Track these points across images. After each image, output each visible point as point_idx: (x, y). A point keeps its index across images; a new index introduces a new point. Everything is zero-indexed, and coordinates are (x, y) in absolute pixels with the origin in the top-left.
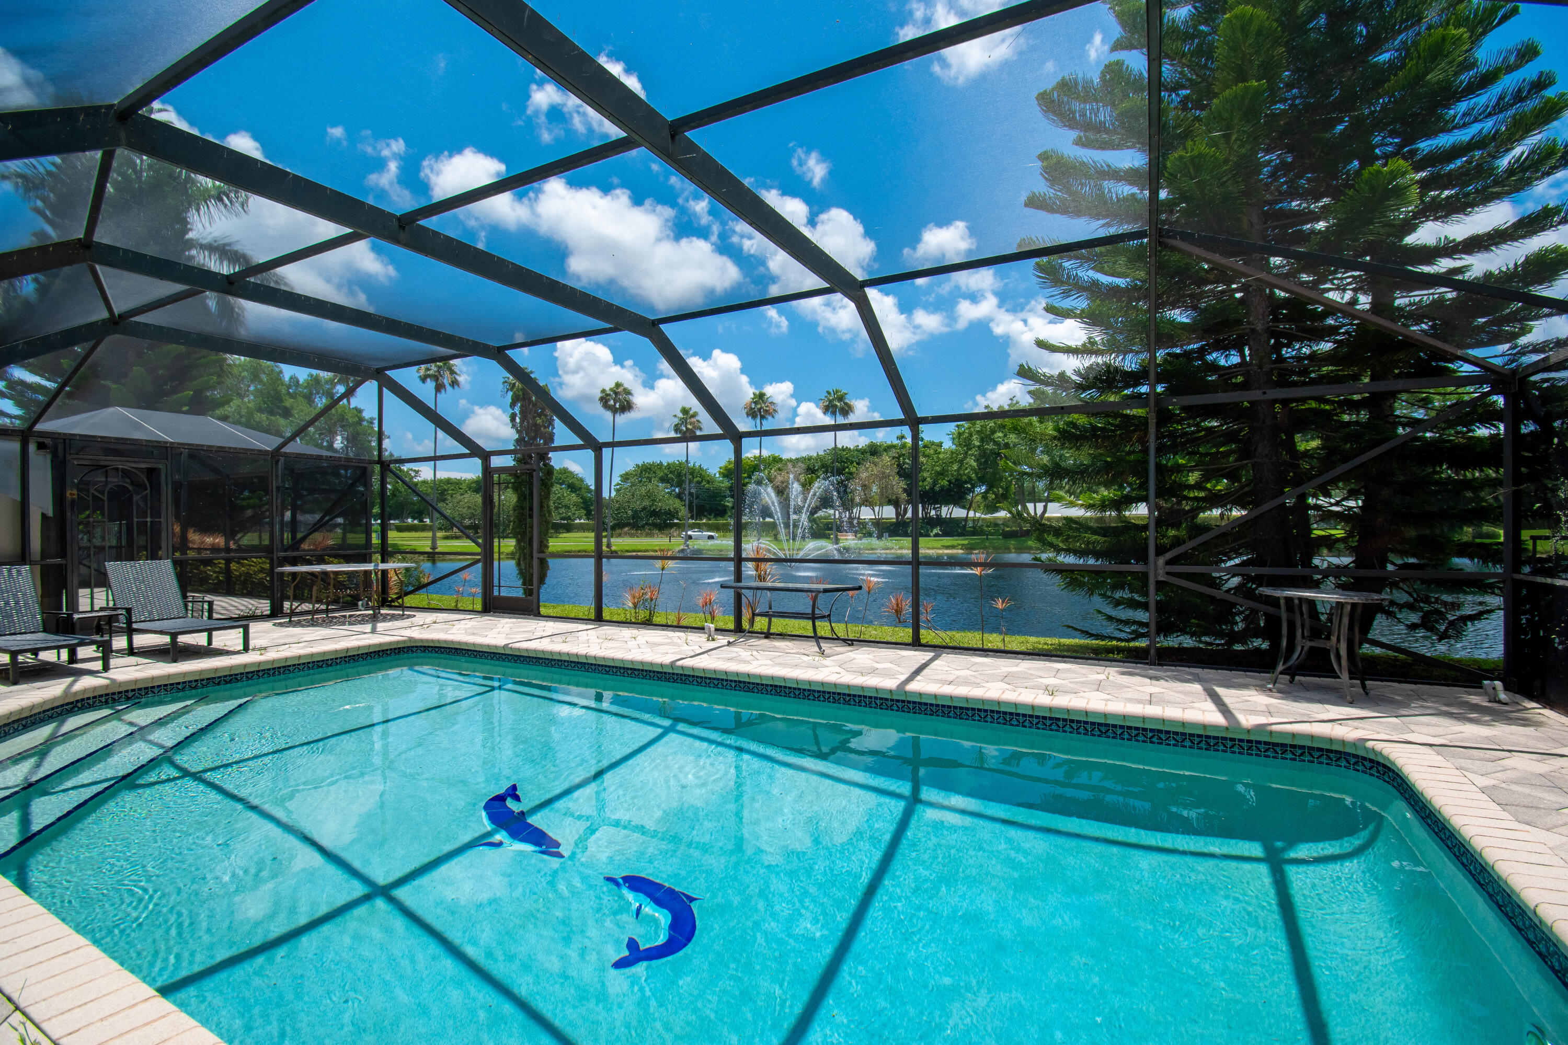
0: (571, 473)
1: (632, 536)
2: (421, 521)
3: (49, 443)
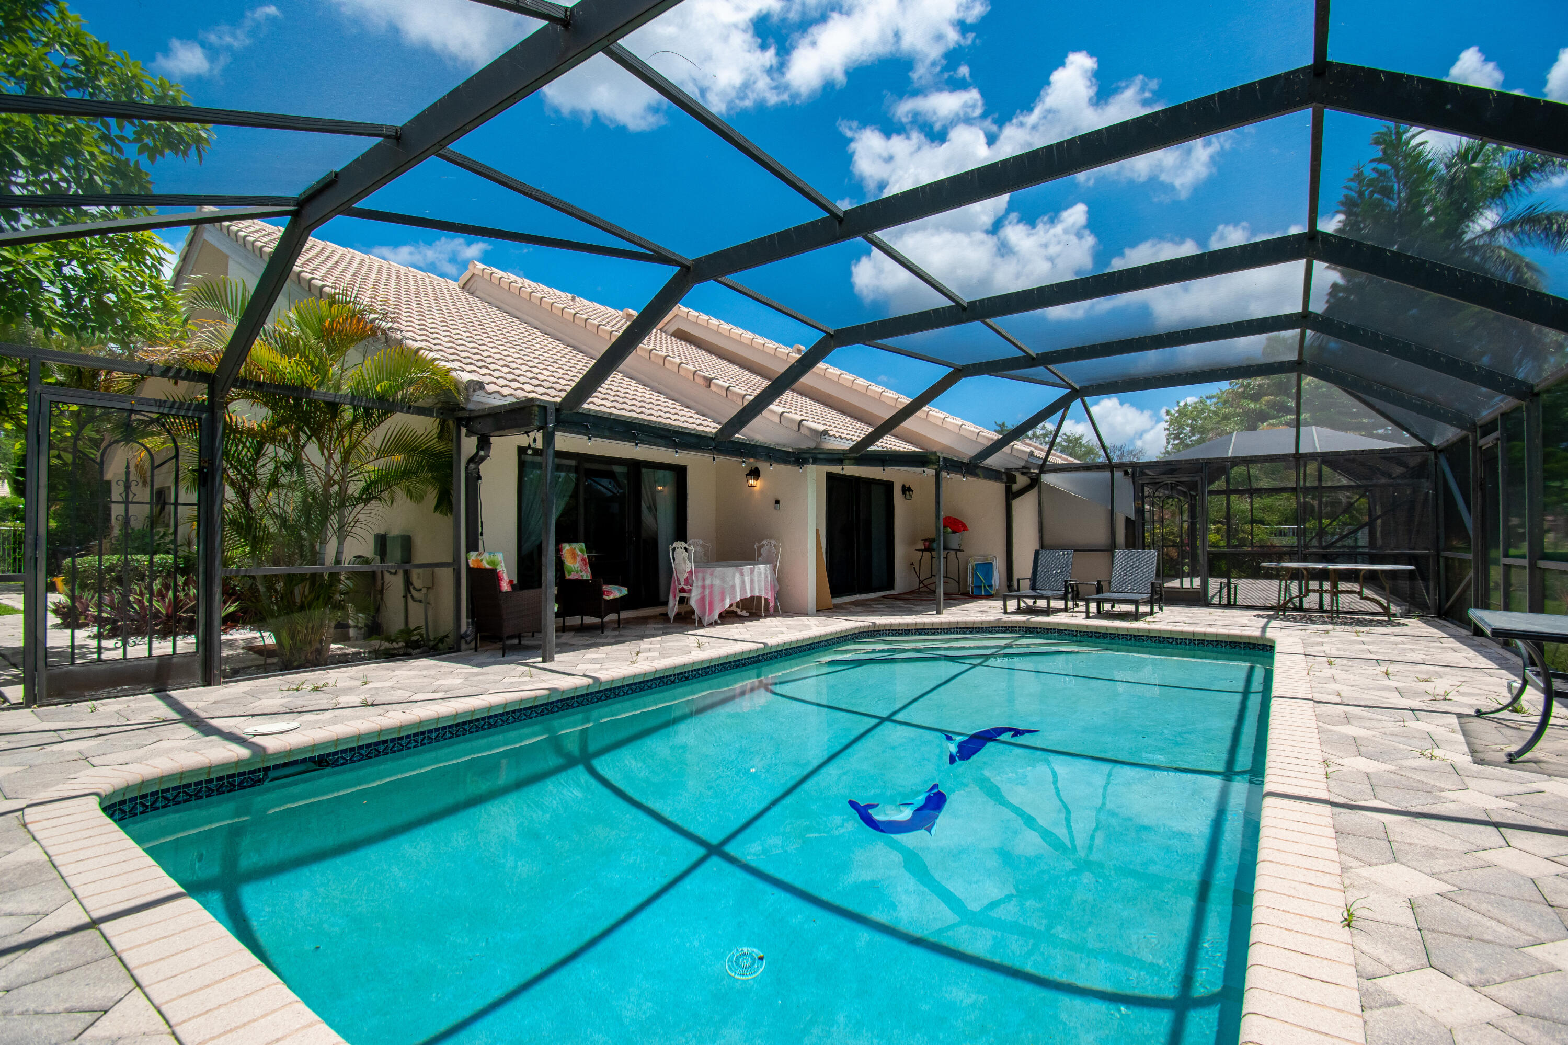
3: (1130, 471)
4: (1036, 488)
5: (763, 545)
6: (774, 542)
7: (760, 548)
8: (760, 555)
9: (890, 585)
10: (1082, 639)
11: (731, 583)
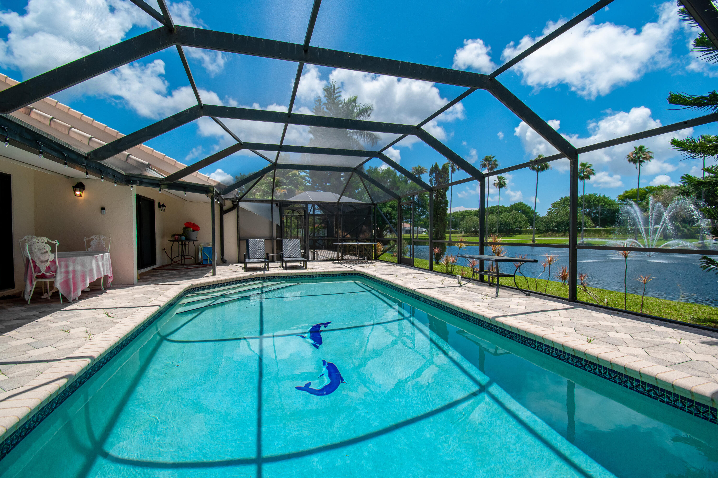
0: (524, 204)
1: (552, 236)
2: (456, 229)
3: (278, 204)
4: (236, 209)
5: (92, 239)
6: (103, 237)
7: (89, 241)
8: (89, 246)
9: (153, 262)
10: (289, 279)
11: (89, 268)
